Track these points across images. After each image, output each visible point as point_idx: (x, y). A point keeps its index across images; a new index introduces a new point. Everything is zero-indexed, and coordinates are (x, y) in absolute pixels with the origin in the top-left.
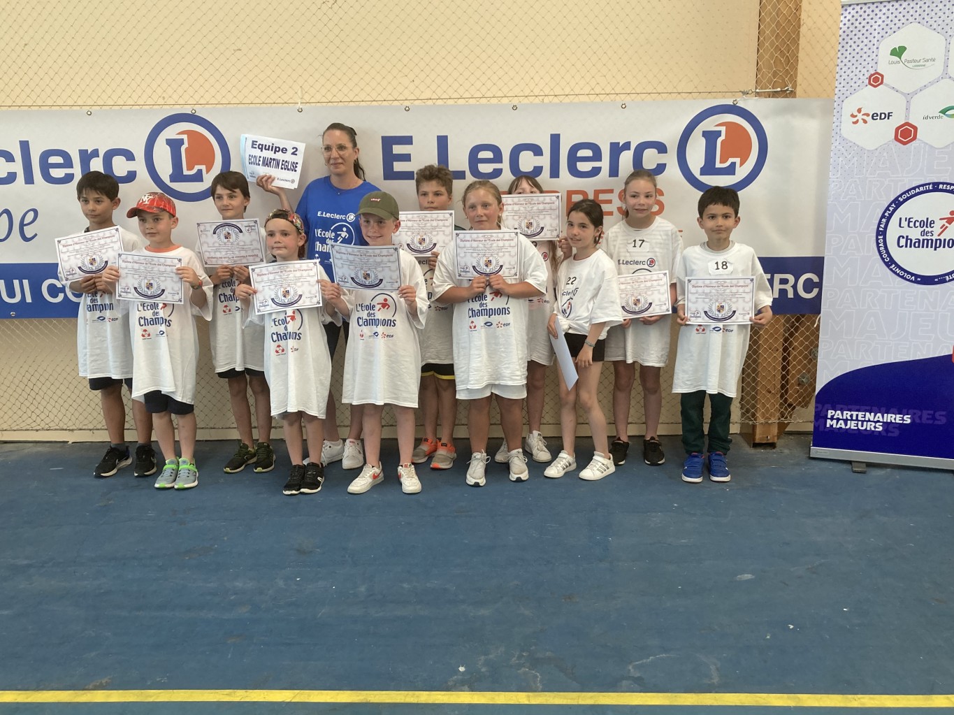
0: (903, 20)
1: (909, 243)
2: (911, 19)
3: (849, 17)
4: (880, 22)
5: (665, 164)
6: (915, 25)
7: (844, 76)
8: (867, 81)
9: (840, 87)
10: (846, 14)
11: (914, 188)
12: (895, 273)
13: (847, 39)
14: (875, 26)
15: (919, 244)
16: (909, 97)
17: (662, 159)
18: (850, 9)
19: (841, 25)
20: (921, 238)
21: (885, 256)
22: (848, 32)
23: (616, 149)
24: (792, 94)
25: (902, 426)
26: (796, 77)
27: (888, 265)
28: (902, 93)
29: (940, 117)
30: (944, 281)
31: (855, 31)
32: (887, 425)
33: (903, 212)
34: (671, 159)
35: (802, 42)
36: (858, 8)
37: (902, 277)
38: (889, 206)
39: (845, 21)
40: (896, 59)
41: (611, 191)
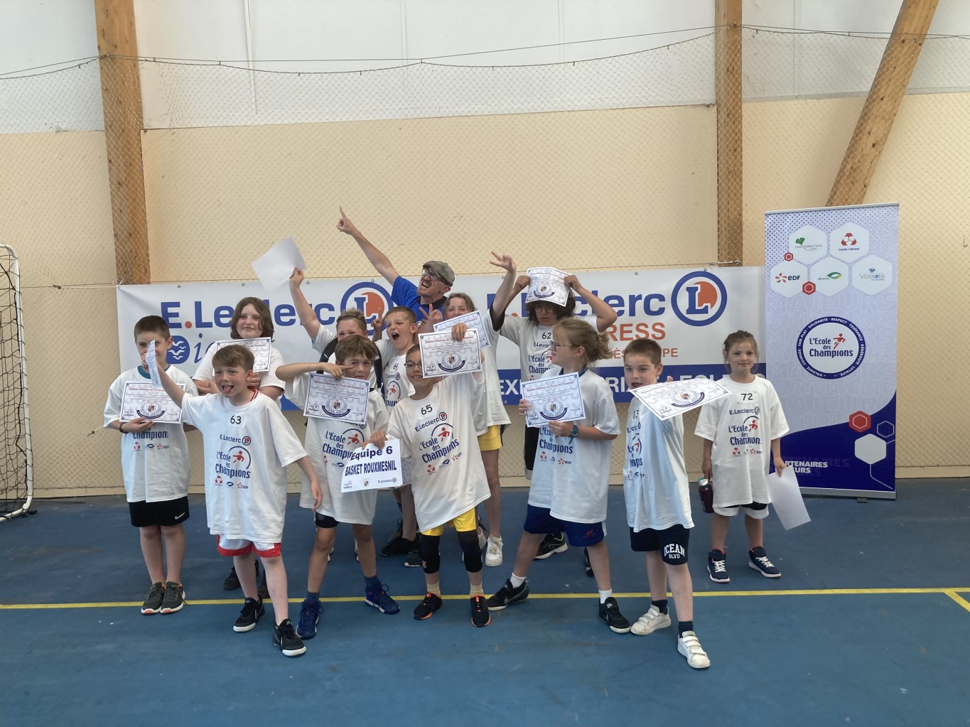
0: (801, 223)
1: (817, 353)
2: (806, 223)
3: (770, 221)
4: (788, 224)
5: (664, 308)
6: (808, 226)
7: (770, 255)
8: (783, 258)
9: (768, 261)
10: (768, 219)
11: (817, 320)
12: (810, 372)
13: (770, 233)
14: (786, 226)
15: (822, 354)
16: (809, 267)
17: (662, 304)
18: (770, 217)
19: (766, 225)
20: (824, 350)
21: (803, 361)
22: (770, 229)
23: (633, 299)
24: (740, 265)
25: (822, 469)
26: (742, 255)
27: (805, 367)
28: (805, 265)
29: (827, 279)
30: (840, 377)
31: (774, 229)
32: (812, 469)
33: (811, 334)
34: (667, 305)
35: (744, 234)
36: (775, 216)
37: (815, 374)
38: (803, 331)
39: (768, 223)
40: (799, 245)
41: (631, 325)
